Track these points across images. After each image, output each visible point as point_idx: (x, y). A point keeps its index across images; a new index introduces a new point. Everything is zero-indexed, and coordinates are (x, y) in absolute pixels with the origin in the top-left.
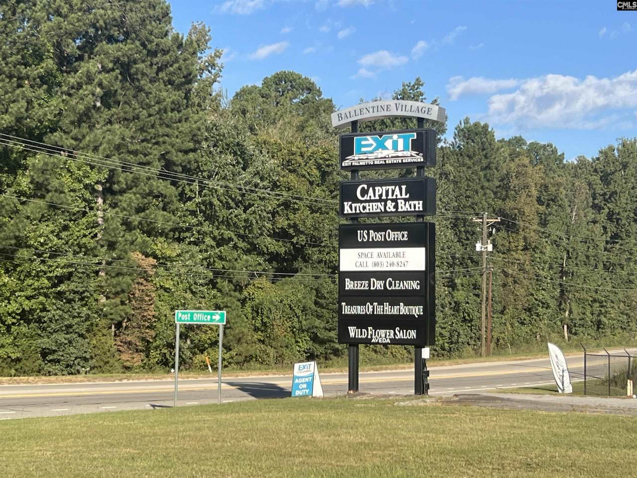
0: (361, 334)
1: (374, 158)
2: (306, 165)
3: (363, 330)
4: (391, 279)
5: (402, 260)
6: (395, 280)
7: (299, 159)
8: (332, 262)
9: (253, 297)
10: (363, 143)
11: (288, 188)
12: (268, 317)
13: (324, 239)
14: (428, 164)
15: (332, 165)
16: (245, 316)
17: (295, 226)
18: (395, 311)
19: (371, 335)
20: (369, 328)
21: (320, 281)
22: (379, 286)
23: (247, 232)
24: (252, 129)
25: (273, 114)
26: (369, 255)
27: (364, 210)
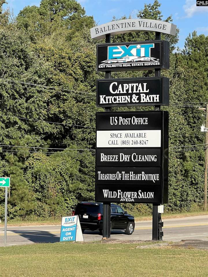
0: (113, 195)
1: (122, 62)
2: (72, 66)
3: (114, 192)
4: (135, 154)
5: (144, 139)
6: (138, 154)
7: (68, 62)
8: (93, 140)
9: (33, 166)
10: (114, 51)
11: (59, 84)
12: (44, 182)
13: (86, 123)
14: (163, 67)
15: (92, 66)
16: (27, 180)
17: (64, 112)
18: (138, 178)
19: (120, 196)
20: (119, 191)
21: (84, 154)
22: (126, 159)
23: (28, 117)
24: (32, 39)
25: (48, 28)
26: (119, 136)
27: (115, 101)
